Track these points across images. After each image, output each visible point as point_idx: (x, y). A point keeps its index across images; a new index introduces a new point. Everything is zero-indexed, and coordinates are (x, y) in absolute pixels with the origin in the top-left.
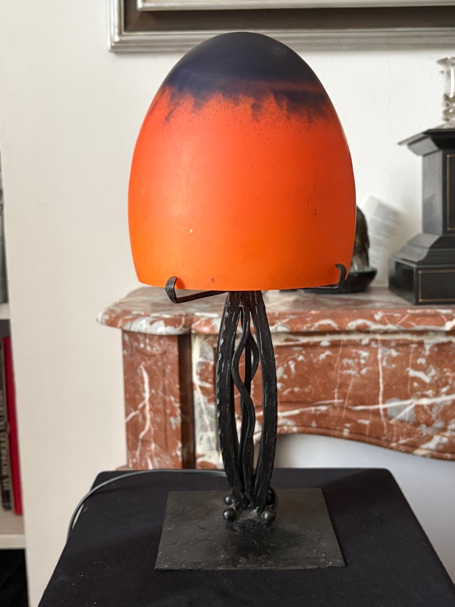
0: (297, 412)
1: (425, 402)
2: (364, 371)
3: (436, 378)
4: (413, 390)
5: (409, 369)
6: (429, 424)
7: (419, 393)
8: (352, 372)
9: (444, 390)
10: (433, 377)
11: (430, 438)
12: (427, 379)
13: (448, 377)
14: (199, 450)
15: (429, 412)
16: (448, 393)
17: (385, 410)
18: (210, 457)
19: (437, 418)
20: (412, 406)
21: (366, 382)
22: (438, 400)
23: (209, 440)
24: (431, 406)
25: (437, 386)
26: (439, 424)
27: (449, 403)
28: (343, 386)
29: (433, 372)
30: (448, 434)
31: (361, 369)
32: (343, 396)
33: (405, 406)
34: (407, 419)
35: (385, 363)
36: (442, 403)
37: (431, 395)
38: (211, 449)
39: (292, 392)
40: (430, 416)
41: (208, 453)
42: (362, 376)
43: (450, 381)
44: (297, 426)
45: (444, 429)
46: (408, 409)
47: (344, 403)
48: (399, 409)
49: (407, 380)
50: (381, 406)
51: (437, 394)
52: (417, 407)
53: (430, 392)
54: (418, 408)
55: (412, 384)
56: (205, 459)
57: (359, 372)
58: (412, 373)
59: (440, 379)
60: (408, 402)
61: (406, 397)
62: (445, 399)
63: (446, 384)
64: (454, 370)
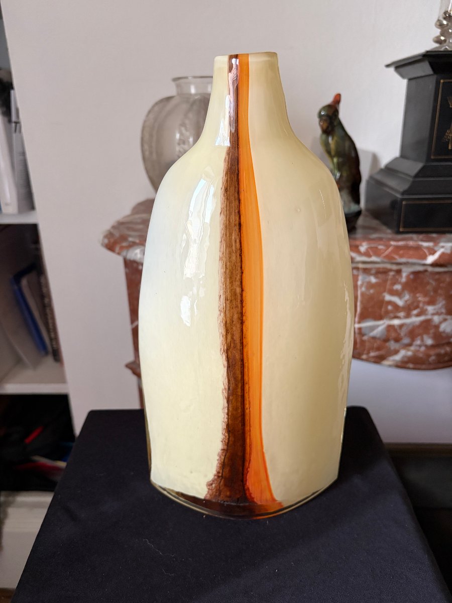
1: (396, 322)
3: (408, 302)
4: (387, 312)
5: (385, 294)
6: (397, 340)
7: (392, 315)
9: (415, 312)
10: (406, 301)
11: (396, 352)
12: (400, 303)
13: (419, 301)
15: (399, 331)
16: (418, 315)
17: (360, 329)
19: (405, 335)
20: (385, 326)
22: (408, 321)
24: (401, 326)
25: (408, 310)
26: (406, 341)
27: (417, 324)
29: (407, 297)
30: (412, 348)
33: (378, 326)
34: (378, 336)
35: (364, 289)
36: (411, 323)
37: (402, 317)
40: (399, 334)
43: (421, 305)
45: (410, 345)
46: (380, 329)
48: (373, 328)
49: (382, 303)
50: (357, 326)
51: (408, 316)
52: (389, 326)
53: (402, 314)
54: (390, 328)
55: (386, 307)
58: (388, 297)
59: (413, 303)
60: (381, 322)
61: (380, 318)
62: (415, 320)
63: (417, 307)
64: (425, 295)
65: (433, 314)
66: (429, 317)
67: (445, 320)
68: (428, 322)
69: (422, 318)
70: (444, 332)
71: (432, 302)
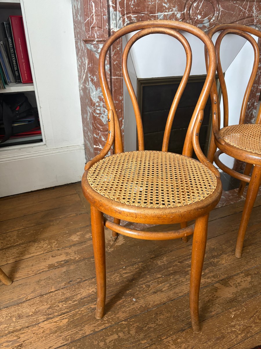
0: (136, 15)
1: (166, 13)
2: (153, 3)
4: (164, 10)
5: (163, 3)
8: (150, 3)
9: (170, 10)
10: (168, 6)
13: (171, 6)
14: (111, 27)
16: (171, 11)
17: (157, 15)
18: (114, 29)
20: (163, 15)
21: (153, 7)
22: (169, 13)
23: (114, 23)
24: (167, 15)
25: (169, 8)
27: (171, 14)
28: (148, 7)
29: (168, 5)
31: (152, 3)
32: (148, 11)
33: (162, 15)
34: (162, 19)
35: (158, 1)
36: (170, 14)
38: (115, 27)
39: (135, 9)
40: (167, 18)
41: (114, 28)
42: (152, 5)
43: (172, 8)
44: (136, 20)
46: (162, 16)
47: (148, 13)
48: (160, 15)
49: (162, 6)
50: (156, 14)
51: (169, 12)
52: (164, 15)
53: (167, 11)
55: (163, 8)
56: (113, 30)
57: (152, 4)
58: (164, 5)
59: (170, 7)
60: (162, 13)
61: (162, 12)
62: (171, 13)
63: (171, 8)
64: (173, 4)
65: (175, 11)
66: (174, 12)
67: (178, 13)
68: (174, 13)
69: (172, 12)
70: (178, 18)
71: (174, 7)
